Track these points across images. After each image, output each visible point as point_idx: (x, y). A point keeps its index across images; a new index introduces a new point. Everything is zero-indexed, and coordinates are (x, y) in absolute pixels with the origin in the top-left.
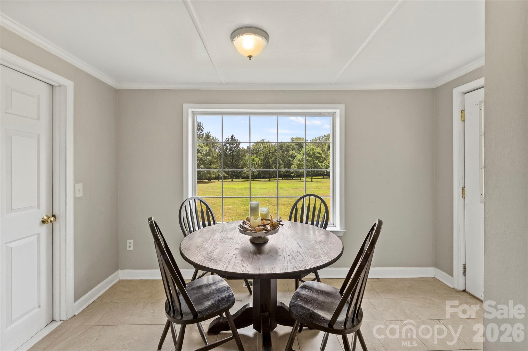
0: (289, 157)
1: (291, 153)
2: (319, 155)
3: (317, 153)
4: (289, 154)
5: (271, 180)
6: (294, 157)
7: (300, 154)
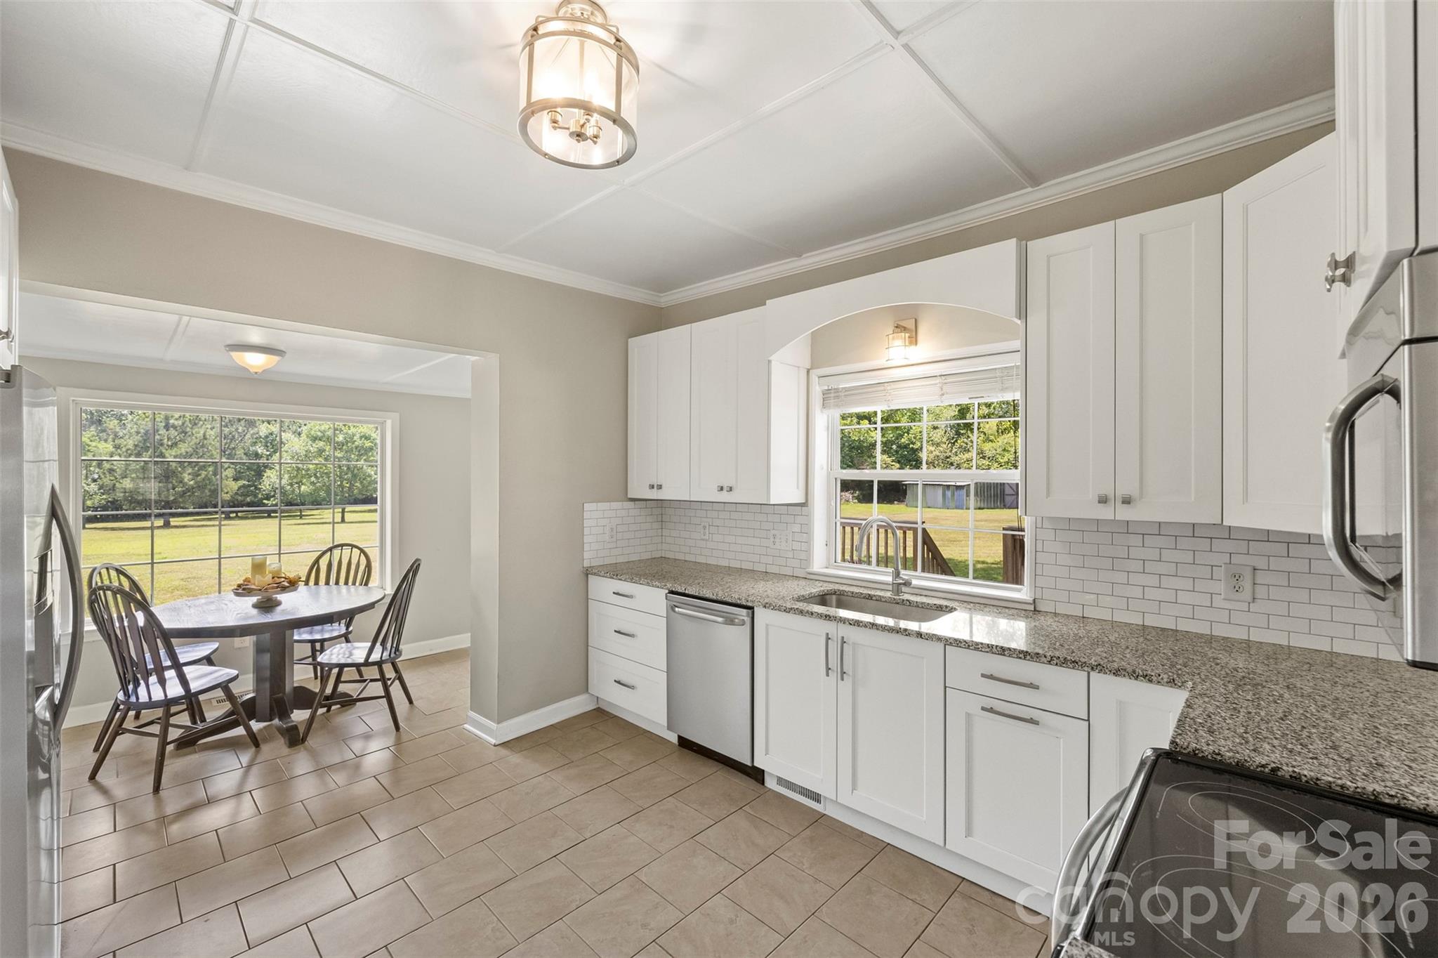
0: (254, 444)
1: (263, 430)
2: (368, 444)
3: (361, 438)
4: (254, 434)
5: (172, 524)
6: (274, 445)
7: (299, 434)
